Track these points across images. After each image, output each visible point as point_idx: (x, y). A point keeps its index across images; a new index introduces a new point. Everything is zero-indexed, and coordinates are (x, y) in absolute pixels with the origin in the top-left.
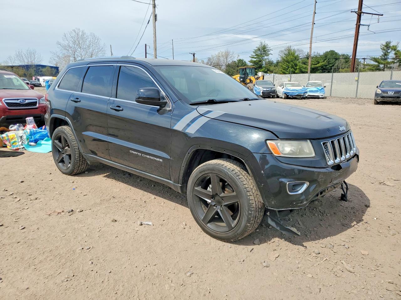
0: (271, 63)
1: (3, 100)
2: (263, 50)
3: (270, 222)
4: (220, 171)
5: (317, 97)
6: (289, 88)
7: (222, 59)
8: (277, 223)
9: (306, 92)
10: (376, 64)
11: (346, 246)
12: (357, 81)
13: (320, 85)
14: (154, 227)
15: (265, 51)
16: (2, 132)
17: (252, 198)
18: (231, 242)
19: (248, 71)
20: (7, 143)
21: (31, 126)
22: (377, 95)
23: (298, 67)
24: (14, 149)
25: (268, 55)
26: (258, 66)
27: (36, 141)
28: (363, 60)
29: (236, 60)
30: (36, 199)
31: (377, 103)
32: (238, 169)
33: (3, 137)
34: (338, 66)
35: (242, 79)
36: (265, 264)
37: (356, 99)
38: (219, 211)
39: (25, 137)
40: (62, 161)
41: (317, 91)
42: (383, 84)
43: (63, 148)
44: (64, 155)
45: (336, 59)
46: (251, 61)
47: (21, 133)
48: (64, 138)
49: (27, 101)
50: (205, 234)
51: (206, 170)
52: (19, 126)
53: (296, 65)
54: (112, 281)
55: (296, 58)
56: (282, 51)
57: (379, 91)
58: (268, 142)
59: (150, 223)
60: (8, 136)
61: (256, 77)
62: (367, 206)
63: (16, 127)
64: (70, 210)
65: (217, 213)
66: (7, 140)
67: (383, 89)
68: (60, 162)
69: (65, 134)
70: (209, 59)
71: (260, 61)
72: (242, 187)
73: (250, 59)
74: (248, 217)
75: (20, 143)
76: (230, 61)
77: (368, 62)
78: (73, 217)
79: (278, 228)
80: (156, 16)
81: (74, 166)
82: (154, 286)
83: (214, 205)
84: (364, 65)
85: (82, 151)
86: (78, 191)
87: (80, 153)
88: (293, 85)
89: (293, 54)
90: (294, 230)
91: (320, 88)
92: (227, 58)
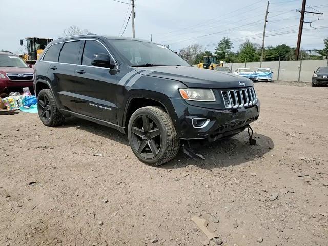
0: (232, 54)
1: (7, 74)
2: (226, 44)
3: (185, 152)
4: (149, 113)
5: (266, 81)
6: (242, 73)
7: (191, 50)
8: (189, 152)
9: (257, 77)
10: (321, 55)
11: (242, 170)
12: (300, 68)
13: (268, 71)
14: (103, 158)
15: (227, 44)
16: (3, 97)
17: (169, 131)
18: (156, 166)
19: (210, 59)
20: (7, 105)
21: (26, 94)
22: (313, 78)
23: (254, 58)
24: (12, 110)
25: (230, 48)
26: (221, 57)
27: (29, 105)
28: (309, 52)
29: (203, 51)
30: (21, 140)
31: (314, 85)
32: (162, 111)
33: (4, 101)
34: (288, 57)
35: (205, 66)
36: (176, 179)
37: (299, 82)
38: (148, 143)
39: (20, 101)
40: (45, 116)
41: (266, 76)
42: (319, 69)
43: (45, 106)
44: (46, 111)
45: (287, 52)
46: (216, 53)
47: (18, 98)
48: (46, 98)
49: (25, 76)
50: (140, 162)
51: (140, 114)
52: (17, 94)
53: (253, 56)
54: (62, 185)
55: (253, 50)
56: (242, 45)
57: (316, 76)
58: (180, 90)
59: (101, 155)
60: (7, 100)
61: (217, 64)
62: (270, 148)
63: (15, 94)
64: (44, 146)
65: (147, 145)
66: (7, 103)
67: (319, 74)
68: (43, 117)
69: (46, 94)
70: (181, 51)
71: (223, 53)
72: (162, 124)
73: (215, 51)
74: (166, 145)
75: (17, 105)
76: (199, 52)
77: (313, 53)
78: (46, 151)
79: (191, 156)
80: (134, 14)
81: (52, 119)
82: (91, 189)
83: (146, 140)
84: (310, 56)
85: (58, 107)
86: (53, 136)
87: (57, 109)
88: (246, 71)
89: (251, 47)
90: (201, 156)
91: (268, 74)
92: (196, 50)
